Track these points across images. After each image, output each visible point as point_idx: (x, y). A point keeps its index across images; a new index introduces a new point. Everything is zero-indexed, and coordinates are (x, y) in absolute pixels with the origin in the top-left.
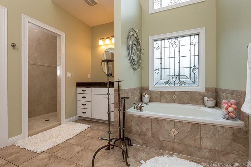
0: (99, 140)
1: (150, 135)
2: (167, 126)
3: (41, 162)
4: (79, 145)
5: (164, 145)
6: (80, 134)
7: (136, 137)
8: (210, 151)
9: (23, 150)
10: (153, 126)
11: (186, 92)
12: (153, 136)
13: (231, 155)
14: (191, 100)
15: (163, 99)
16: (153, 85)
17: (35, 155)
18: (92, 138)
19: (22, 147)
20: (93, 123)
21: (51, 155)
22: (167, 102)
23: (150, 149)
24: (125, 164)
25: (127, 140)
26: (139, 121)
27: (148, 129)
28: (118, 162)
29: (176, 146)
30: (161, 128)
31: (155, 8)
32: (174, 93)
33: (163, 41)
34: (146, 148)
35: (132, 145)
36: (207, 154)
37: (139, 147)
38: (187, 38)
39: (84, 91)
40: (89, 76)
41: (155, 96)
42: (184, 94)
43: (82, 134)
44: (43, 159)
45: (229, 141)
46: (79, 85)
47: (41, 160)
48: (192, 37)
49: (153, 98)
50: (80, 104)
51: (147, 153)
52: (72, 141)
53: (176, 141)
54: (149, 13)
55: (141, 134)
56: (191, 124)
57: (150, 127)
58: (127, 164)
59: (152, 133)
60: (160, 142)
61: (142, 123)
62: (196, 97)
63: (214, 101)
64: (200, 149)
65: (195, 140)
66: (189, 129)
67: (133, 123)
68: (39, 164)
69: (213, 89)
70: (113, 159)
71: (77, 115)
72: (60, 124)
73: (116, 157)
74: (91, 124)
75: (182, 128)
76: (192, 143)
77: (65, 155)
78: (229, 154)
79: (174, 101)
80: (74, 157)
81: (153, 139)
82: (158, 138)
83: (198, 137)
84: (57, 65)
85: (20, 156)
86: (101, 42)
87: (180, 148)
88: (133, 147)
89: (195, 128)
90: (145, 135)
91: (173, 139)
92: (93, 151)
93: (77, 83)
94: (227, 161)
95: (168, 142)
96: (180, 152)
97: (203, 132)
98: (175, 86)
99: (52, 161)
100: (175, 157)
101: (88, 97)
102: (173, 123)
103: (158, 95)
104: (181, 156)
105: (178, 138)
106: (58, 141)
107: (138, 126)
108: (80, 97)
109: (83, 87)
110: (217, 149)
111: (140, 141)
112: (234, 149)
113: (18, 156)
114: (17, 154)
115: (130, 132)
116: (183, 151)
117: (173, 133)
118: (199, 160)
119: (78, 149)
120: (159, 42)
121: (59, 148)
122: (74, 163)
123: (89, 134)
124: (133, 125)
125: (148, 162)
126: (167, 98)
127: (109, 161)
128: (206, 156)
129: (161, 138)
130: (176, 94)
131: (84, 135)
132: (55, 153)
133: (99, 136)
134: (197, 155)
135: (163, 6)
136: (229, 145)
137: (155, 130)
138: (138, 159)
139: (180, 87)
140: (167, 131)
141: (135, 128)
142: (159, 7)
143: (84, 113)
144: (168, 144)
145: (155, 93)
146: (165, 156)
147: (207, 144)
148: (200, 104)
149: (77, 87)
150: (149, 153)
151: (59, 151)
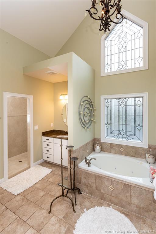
0: (58, 186)
1: (94, 187)
2: (106, 183)
3: (17, 203)
4: (43, 190)
5: (105, 197)
6: (44, 178)
7: (84, 187)
8: (137, 207)
9: (5, 191)
10: (97, 181)
11: (131, 147)
12: (97, 189)
13: (152, 212)
14: (135, 154)
15: (113, 151)
16: (104, 137)
17: (13, 197)
18: (53, 183)
19: (5, 189)
20: (54, 167)
21: (24, 197)
22: (115, 153)
23: (94, 198)
24: (73, 211)
25: (77, 190)
26: (86, 175)
27: (93, 182)
28: (68, 208)
29: (113, 199)
30: (102, 183)
31: (106, 71)
32: (121, 146)
33: (113, 100)
34: (91, 197)
35: (81, 194)
36: (135, 208)
37: (86, 195)
38: (133, 99)
39: (47, 139)
40: (52, 125)
41: (106, 147)
42: (130, 148)
43: (46, 179)
44: (19, 201)
45: (150, 202)
46: (45, 134)
47: (17, 201)
48: (137, 99)
49: (104, 148)
50: (45, 150)
51: (91, 202)
52: (38, 186)
53: (113, 195)
54: (101, 76)
55: (88, 186)
56: (123, 184)
57: (95, 182)
58: (74, 210)
59: (96, 186)
60: (102, 194)
61: (89, 177)
62: (140, 152)
63: (153, 159)
64: (130, 204)
65: (126, 196)
66: (122, 188)
67: (82, 176)
68: (16, 205)
69: (154, 147)
70: (66, 205)
71: (42, 158)
72: (29, 167)
73: (68, 204)
74: (53, 168)
75: (117, 186)
76: (124, 198)
77: (33, 199)
78: (150, 211)
79: (121, 153)
80: (39, 201)
81: (97, 191)
82: (100, 191)
83: (128, 194)
84: (27, 113)
85: (4, 196)
86: (61, 97)
87: (116, 201)
88: (81, 195)
89: (127, 188)
90: (91, 187)
91: (111, 193)
92: (52, 196)
93: (43, 133)
94: (149, 216)
95: (108, 195)
96: (116, 204)
97: (132, 191)
98: (123, 140)
99: (24, 202)
100: (111, 208)
101: (51, 145)
102: (111, 181)
103: (108, 146)
104: (116, 207)
105: (114, 193)
106: (28, 185)
107: (85, 179)
108: (44, 144)
109: (47, 136)
110: (142, 206)
111: (87, 191)
112: (154, 208)
113: (3, 197)
114: (2, 195)
115: (80, 183)
116: (118, 204)
117: (111, 189)
118: (129, 213)
119: (42, 193)
120: (109, 101)
121: (29, 192)
122: (39, 206)
123: (51, 180)
124: (82, 178)
125: (89, 210)
126: (115, 150)
127: (62, 207)
128: (134, 210)
129: (102, 191)
130: (124, 147)
131: (47, 179)
132: (26, 196)
133: (58, 181)
134: (128, 208)
135: (113, 70)
136: (151, 204)
137: (98, 184)
138: (83, 206)
139: (127, 142)
140: (107, 186)
141: (83, 180)
142: (109, 71)
143: (48, 157)
144: (107, 197)
145: (106, 144)
146: (103, 207)
147: (135, 201)
148: (144, 159)
149: (42, 136)
150: (92, 202)
151: (29, 195)
